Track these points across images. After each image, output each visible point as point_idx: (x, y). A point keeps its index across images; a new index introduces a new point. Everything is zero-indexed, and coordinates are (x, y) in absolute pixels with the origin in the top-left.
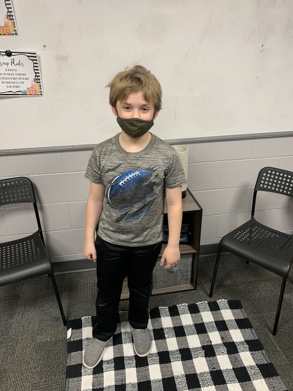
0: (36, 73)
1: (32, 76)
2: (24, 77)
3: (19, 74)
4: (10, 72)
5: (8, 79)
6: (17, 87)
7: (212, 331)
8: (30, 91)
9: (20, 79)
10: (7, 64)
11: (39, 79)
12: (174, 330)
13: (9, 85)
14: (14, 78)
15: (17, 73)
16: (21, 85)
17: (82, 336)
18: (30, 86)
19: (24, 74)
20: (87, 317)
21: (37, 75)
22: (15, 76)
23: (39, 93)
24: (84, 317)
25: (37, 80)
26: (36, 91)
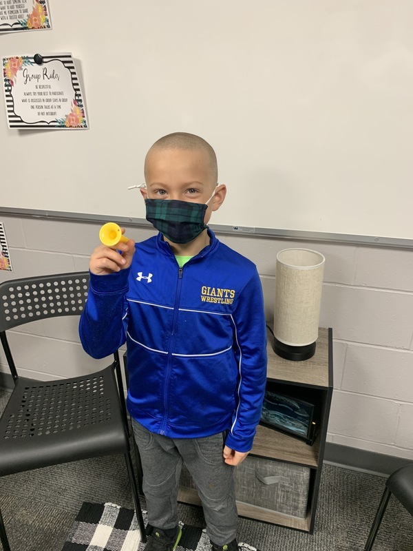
0: (76, 90)
2: (61, 97)
3: (54, 93)
4: (42, 90)
5: (40, 101)
6: (52, 114)
8: (69, 121)
9: (55, 100)
10: (38, 77)
11: (81, 100)
13: (41, 111)
14: (48, 100)
15: (51, 90)
16: (56, 110)
17: (90, 539)
18: (69, 112)
19: (60, 93)
20: (114, 505)
21: (78, 92)
22: (49, 97)
23: (82, 124)
24: (110, 504)
25: (78, 102)
26: (77, 120)
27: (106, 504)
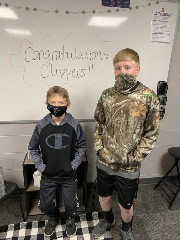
7: (86, 233)
12: (63, 233)
17: (6, 237)
20: (12, 225)
24: (10, 225)
27: (9, 225)
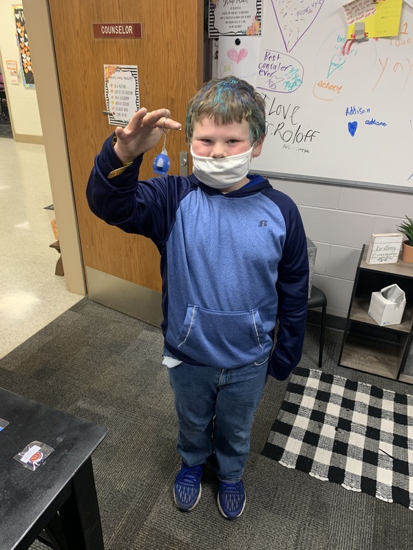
0: (258, 9)
1: (254, 13)
2: (247, 15)
3: (242, 13)
4: (235, 11)
5: (232, 18)
6: (239, 26)
8: (250, 31)
9: (242, 17)
11: (260, 16)
13: (231, 25)
14: (237, 17)
15: (241, 10)
16: (242, 24)
18: (250, 25)
19: (246, 12)
21: (259, 11)
22: (238, 15)
23: (258, 33)
25: (258, 18)
26: (255, 29)
